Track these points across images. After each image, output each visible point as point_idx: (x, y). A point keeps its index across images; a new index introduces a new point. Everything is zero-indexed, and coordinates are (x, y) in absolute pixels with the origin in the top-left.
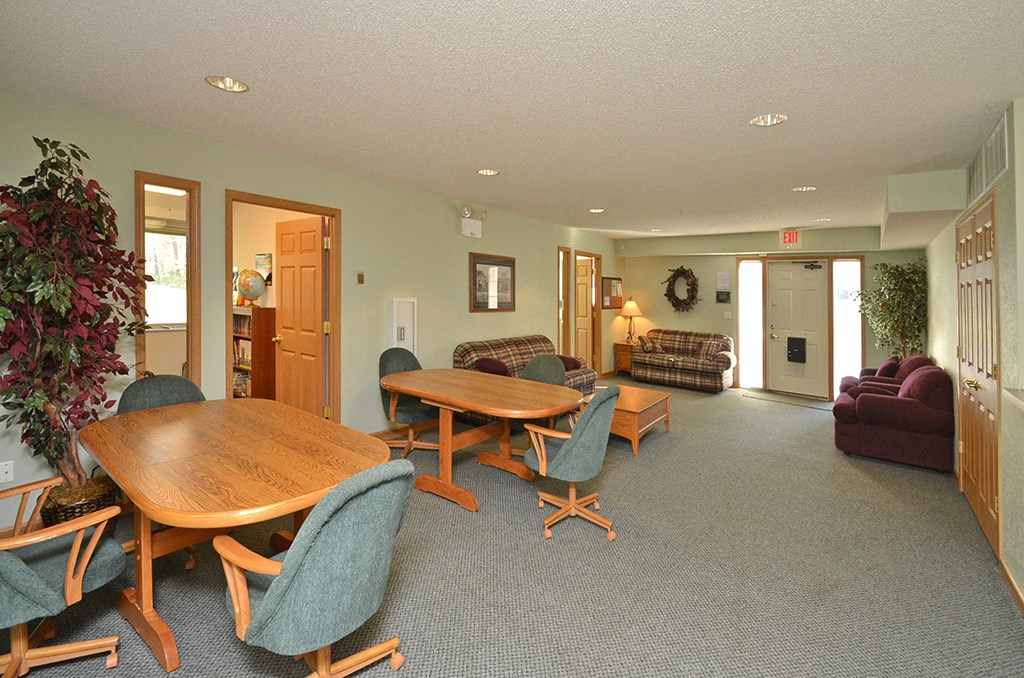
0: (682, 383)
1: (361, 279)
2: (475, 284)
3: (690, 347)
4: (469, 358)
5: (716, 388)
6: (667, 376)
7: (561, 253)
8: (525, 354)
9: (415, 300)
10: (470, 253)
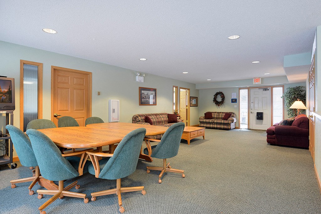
0: (216, 127)
1: (99, 94)
2: (141, 97)
3: (220, 117)
4: (138, 119)
5: (228, 128)
6: (211, 126)
7: (174, 88)
8: (159, 118)
9: (119, 100)
10: (139, 87)
